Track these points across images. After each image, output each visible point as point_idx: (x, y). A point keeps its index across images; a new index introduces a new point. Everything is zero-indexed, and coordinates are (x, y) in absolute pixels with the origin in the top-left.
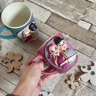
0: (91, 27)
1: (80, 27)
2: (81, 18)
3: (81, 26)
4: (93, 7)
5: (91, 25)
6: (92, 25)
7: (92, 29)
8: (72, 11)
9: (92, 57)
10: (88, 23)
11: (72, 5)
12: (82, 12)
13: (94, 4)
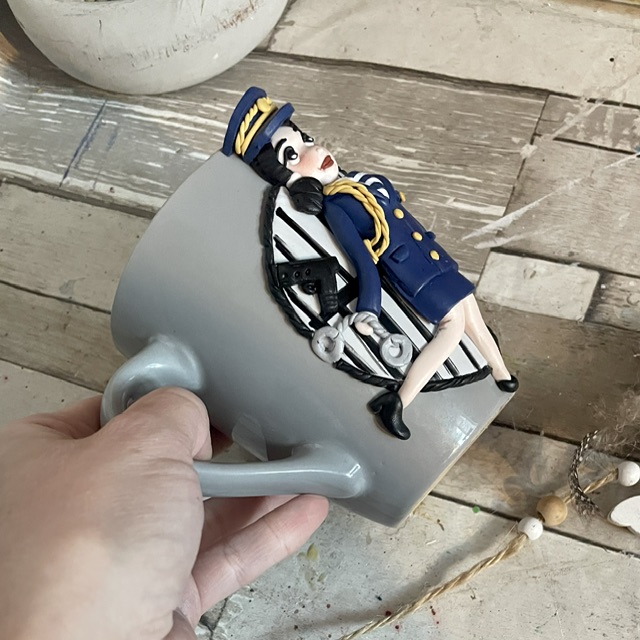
0: (598, 292)
1: (509, 310)
2: (500, 234)
3: (512, 305)
4: (574, 129)
5: (596, 275)
6: (606, 274)
10: (566, 266)
11: (398, 148)
12: (493, 188)
13: (576, 106)
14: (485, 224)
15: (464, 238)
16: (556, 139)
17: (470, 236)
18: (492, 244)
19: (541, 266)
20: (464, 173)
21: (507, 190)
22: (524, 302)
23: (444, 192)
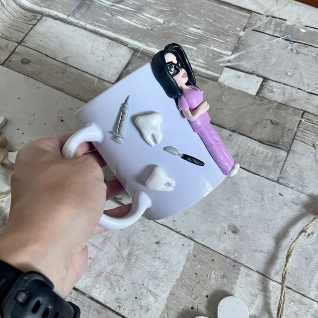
0: (262, 86)
1: (230, 88)
2: (229, 61)
3: (231, 86)
4: (260, 27)
5: (261, 79)
6: (265, 79)
7: (266, 93)
8: (196, 43)
9: (281, 181)
10: (251, 76)
11: (195, 26)
12: (228, 45)
13: (261, 18)
14: (224, 57)
15: (216, 61)
16: (253, 30)
17: (218, 61)
18: (226, 65)
19: (243, 74)
20: (218, 38)
21: (233, 46)
22: (235, 86)
23: (211, 43)
